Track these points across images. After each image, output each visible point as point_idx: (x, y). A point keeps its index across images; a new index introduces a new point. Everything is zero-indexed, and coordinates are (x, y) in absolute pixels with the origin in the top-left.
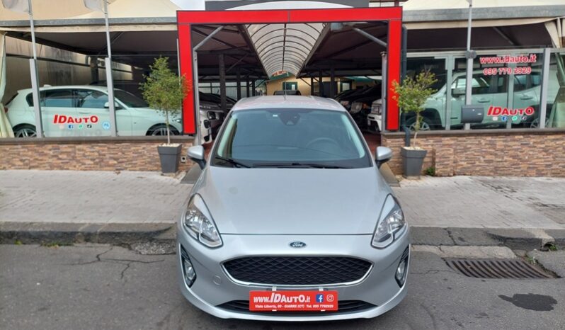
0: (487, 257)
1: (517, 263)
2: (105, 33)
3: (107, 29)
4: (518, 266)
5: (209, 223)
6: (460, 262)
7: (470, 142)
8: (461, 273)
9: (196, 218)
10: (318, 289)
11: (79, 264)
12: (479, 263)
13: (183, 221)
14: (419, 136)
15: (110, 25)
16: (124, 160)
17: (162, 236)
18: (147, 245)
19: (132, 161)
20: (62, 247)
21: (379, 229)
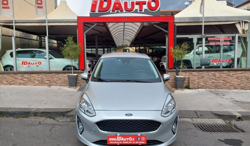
0: (213, 123)
1: (226, 126)
2: (46, 26)
3: (47, 24)
4: (226, 127)
5: (90, 106)
6: (201, 126)
7: (205, 74)
8: (201, 130)
9: (84, 104)
10: (138, 135)
11: (31, 126)
12: (209, 126)
13: (78, 105)
14: (182, 71)
15: (48, 22)
16: (52, 81)
17: (69, 114)
18: (62, 118)
19: (56, 81)
20: (24, 118)
21: (165, 108)
